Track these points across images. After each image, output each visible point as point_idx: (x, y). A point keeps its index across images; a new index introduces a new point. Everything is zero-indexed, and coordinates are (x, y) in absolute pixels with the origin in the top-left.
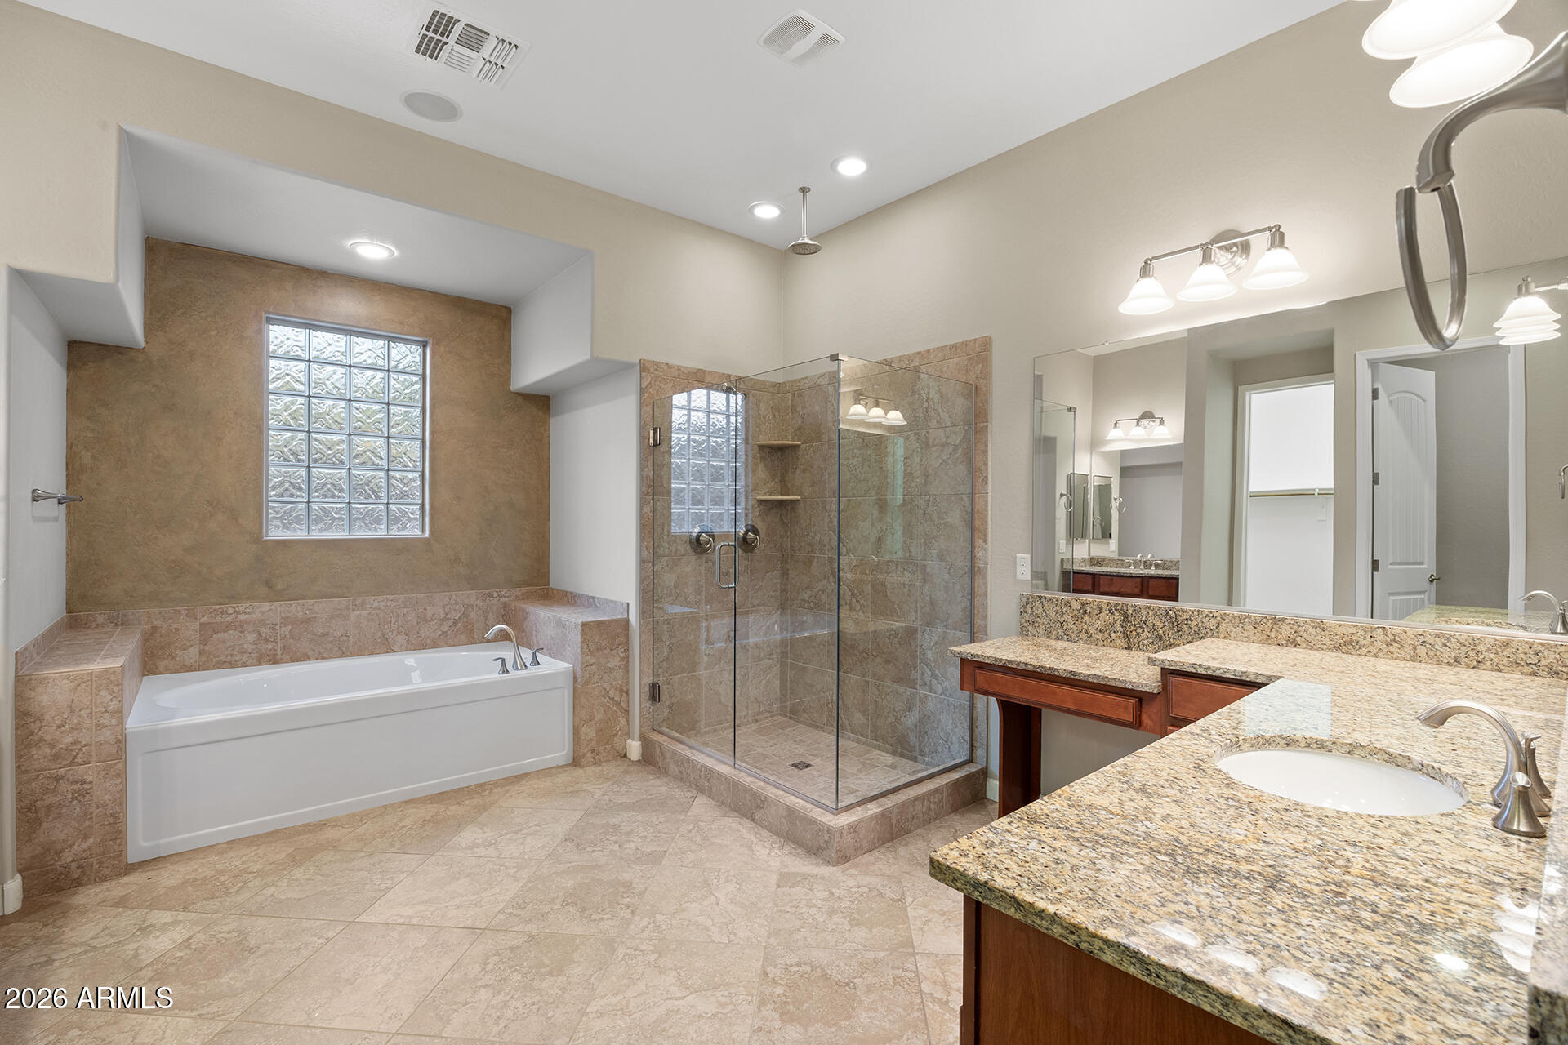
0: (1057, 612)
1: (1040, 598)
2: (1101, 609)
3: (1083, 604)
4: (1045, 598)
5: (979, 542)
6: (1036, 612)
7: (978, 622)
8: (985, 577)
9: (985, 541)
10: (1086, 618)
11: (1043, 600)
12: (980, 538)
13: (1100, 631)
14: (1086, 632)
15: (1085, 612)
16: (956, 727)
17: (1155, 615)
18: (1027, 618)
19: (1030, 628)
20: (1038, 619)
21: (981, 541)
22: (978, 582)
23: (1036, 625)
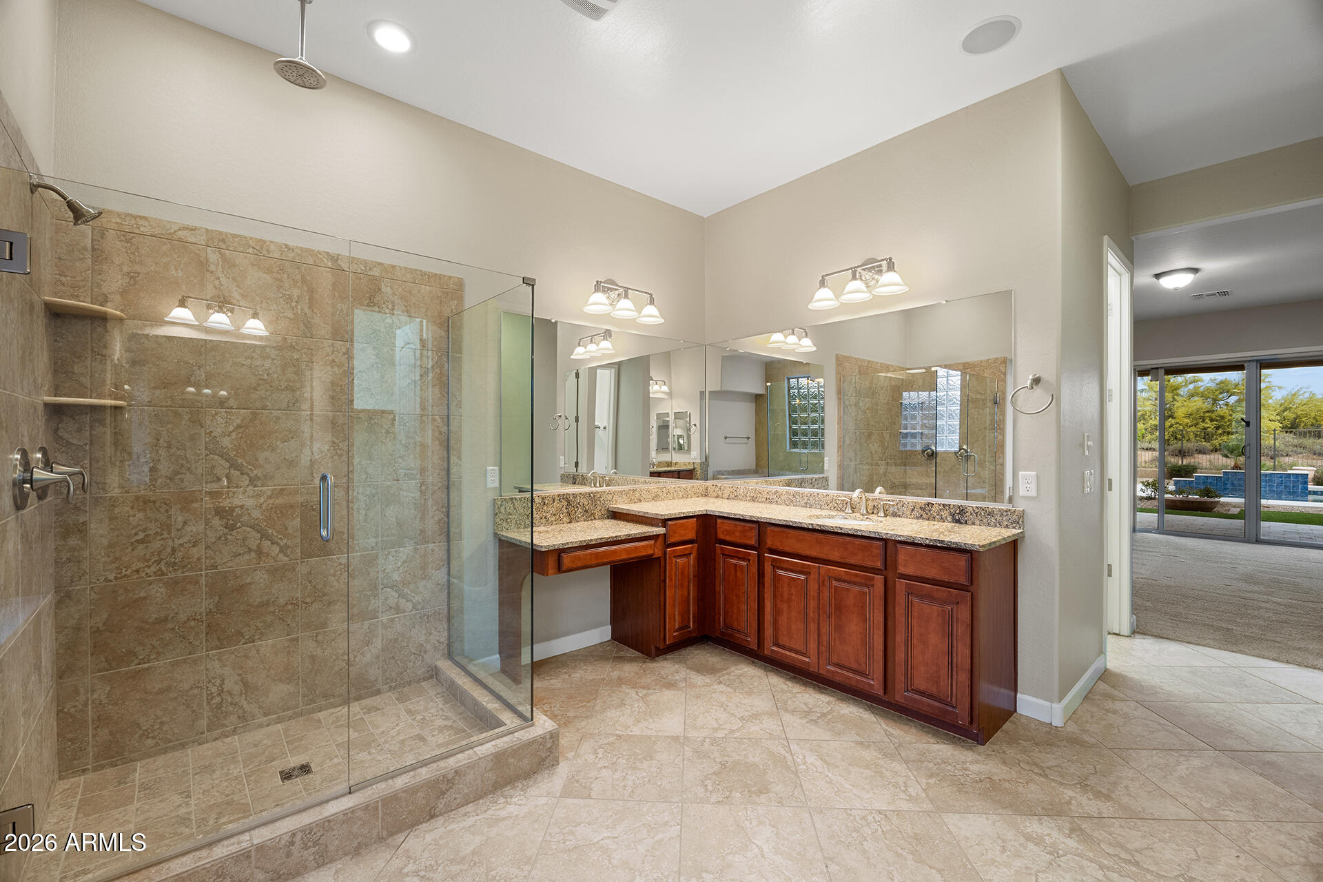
0: (524, 507)
1: (512, 499)
2: (554, 500)
3: (543, 499)
4: (516, 499)
5: (453, 459)
6: (508, 511)
7: (452, 530)
8: (459, 490)
9: (459, 458)
10: (545, 508)
11: (514, 501)
12: (454, 456)
13: (554, 515)
14: (545, 518)
15: (544, 504)
16: (431, 634)
17: (584, 497)
18: (501, 517)
19: (504, 525)
20: (510, 516)
21: (455, 458)
22: (454, 494)
23: (509, 520)
